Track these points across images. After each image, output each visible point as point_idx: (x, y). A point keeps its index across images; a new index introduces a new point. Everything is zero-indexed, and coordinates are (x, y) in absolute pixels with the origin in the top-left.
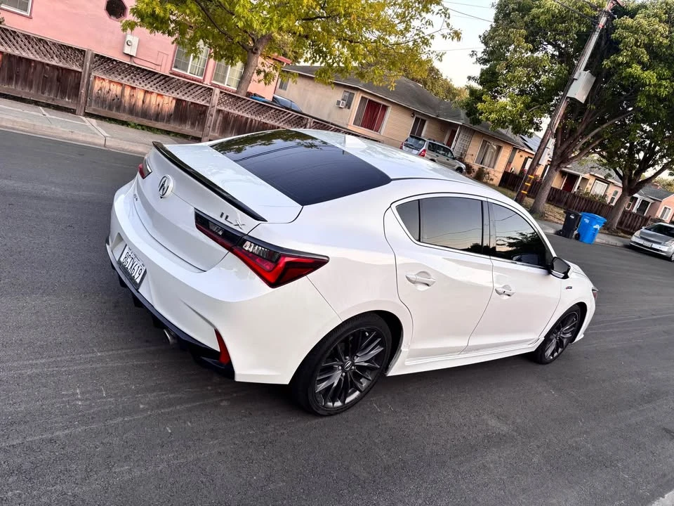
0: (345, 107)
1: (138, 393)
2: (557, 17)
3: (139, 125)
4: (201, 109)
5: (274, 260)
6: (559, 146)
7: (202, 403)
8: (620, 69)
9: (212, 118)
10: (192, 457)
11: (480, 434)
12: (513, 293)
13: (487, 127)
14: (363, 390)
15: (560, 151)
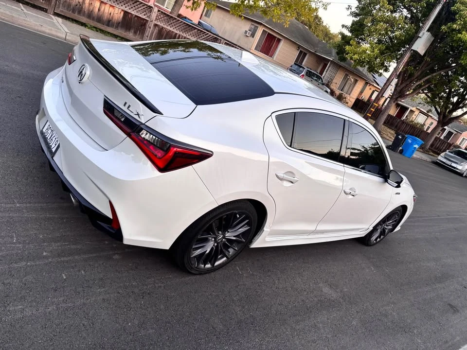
0: (250, 36)
1: (44, 242)
3: (94, 27)
4: (142, 21)
5: (165, 149)
6: (399, 84)
7: (98, 255)
8: (453, 34)
9: (150, 30)
10: (79, 302)
11: (316, 299)
12: (357, 195)
13: (350, 65)
14: (229, 257)
15: (399, 88)
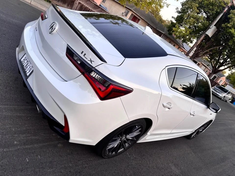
0: (125, 16)
2: (211, 3)
5: (106, 86)
6: (197, 50)
7: (48, 143)
8: (227, 29)
9: (76, 5)
12: (195, 115)
13: (173, 37)
14: (125, 148)
15: (197, 52)
